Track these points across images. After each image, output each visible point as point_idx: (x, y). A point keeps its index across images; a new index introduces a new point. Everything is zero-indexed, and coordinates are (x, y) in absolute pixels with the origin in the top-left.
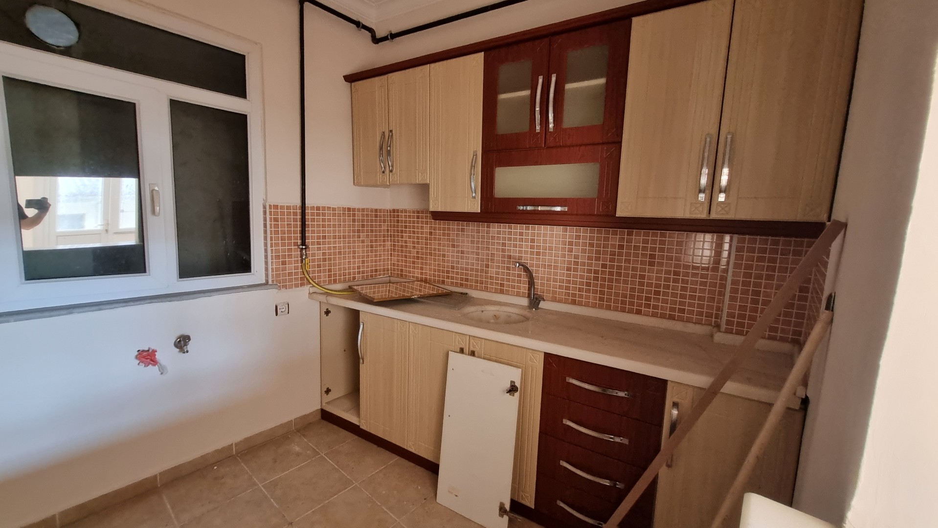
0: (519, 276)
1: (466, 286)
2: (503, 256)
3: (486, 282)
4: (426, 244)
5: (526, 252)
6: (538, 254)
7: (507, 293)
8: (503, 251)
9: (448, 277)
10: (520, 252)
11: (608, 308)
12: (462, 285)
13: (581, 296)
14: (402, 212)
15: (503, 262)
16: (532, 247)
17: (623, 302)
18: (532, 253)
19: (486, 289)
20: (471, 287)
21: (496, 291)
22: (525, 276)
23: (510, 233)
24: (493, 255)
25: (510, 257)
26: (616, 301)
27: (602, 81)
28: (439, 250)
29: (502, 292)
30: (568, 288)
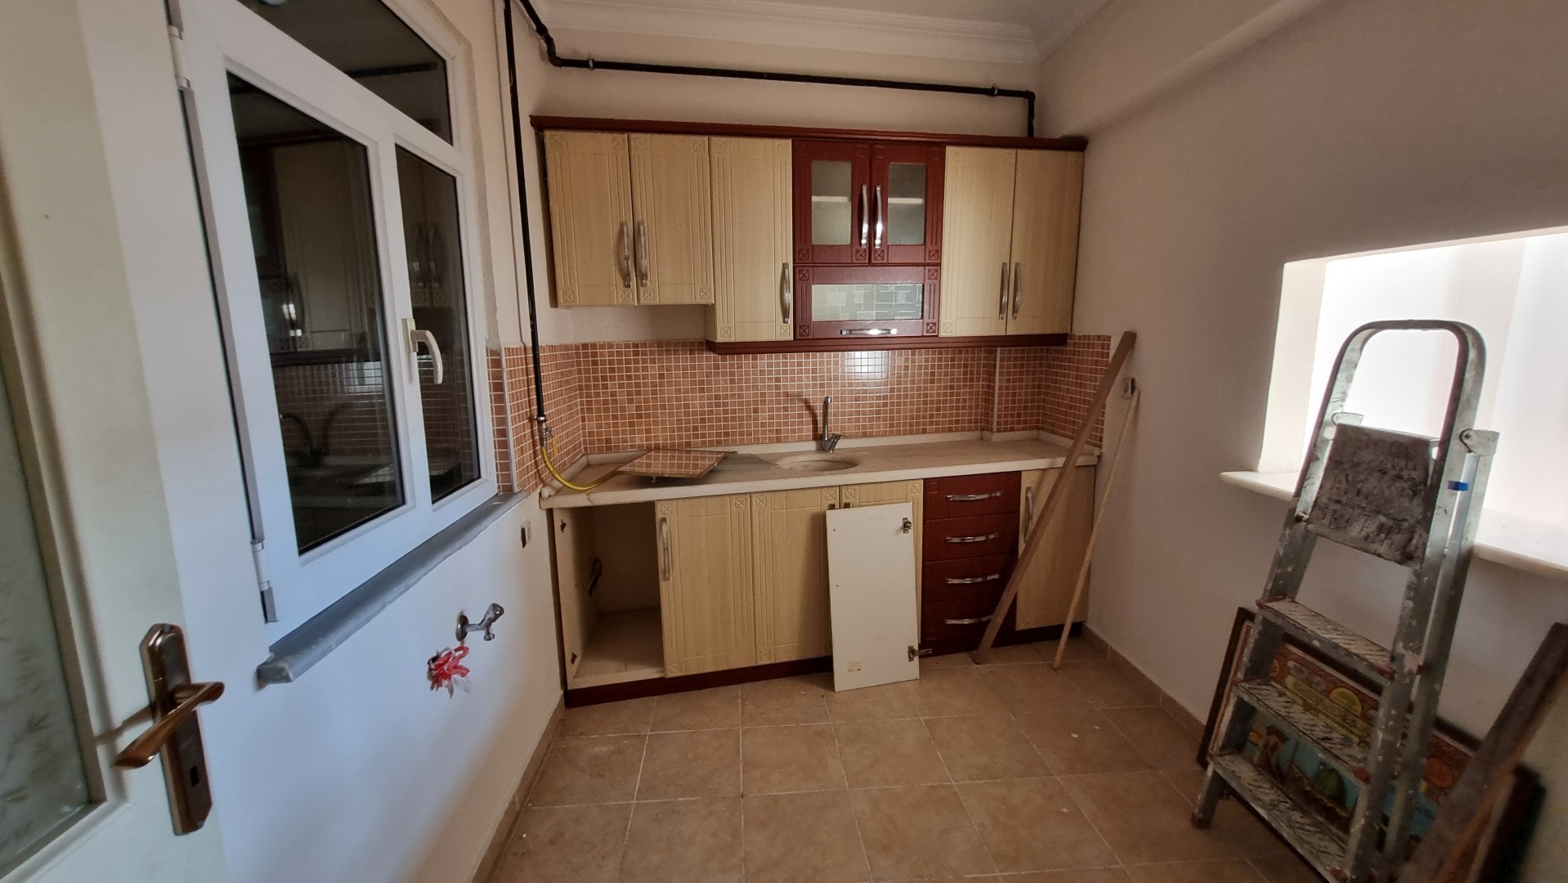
0: (800, 416)
1: (727, 443)
2: (778, 395)
3: (756, 432)
4: (654, 392)
5: (807, 386)
6: (822, 385)
7: (786, 440)
8: (777, 387)
9: (696, 436)
10: (800, 386)
11: (898, 433)
12: (719, 443)
13: (871, 427)
14: (602, 346)
15: (778, 402)
16: (814, 379)
17: (911, 425)
18: (815, 386)
19: (757, 441)
20: (734, 443)
21: (771, 441)
22: (808, 415)
23: (785, 364)
24: (763, 394)
25: (786, 394)
26: (905, 425)
27: (919, 201)
28: (678, 399)
29: (779, 440)
30: (858, 420)
